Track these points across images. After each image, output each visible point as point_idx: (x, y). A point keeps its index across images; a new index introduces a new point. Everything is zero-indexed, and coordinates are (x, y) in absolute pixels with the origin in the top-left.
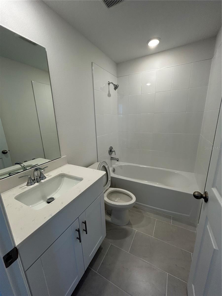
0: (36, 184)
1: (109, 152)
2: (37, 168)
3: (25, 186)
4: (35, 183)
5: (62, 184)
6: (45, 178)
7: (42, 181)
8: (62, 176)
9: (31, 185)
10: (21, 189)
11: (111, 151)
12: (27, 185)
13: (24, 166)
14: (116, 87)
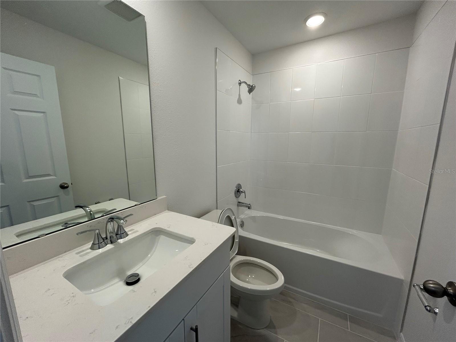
0: (110, 246)
1: (235, 192)
2: (113, 217)
3: (87, 249)
4: (107, 245)
5: (156, 247)
6: (125, 236)
7: (119, 241)
8: (157, 232)
9: (99, 248)
10: (79, 255)
11: (238, 191)
12: (92, 248)
13: (90, 211)
14: (251, 89)
